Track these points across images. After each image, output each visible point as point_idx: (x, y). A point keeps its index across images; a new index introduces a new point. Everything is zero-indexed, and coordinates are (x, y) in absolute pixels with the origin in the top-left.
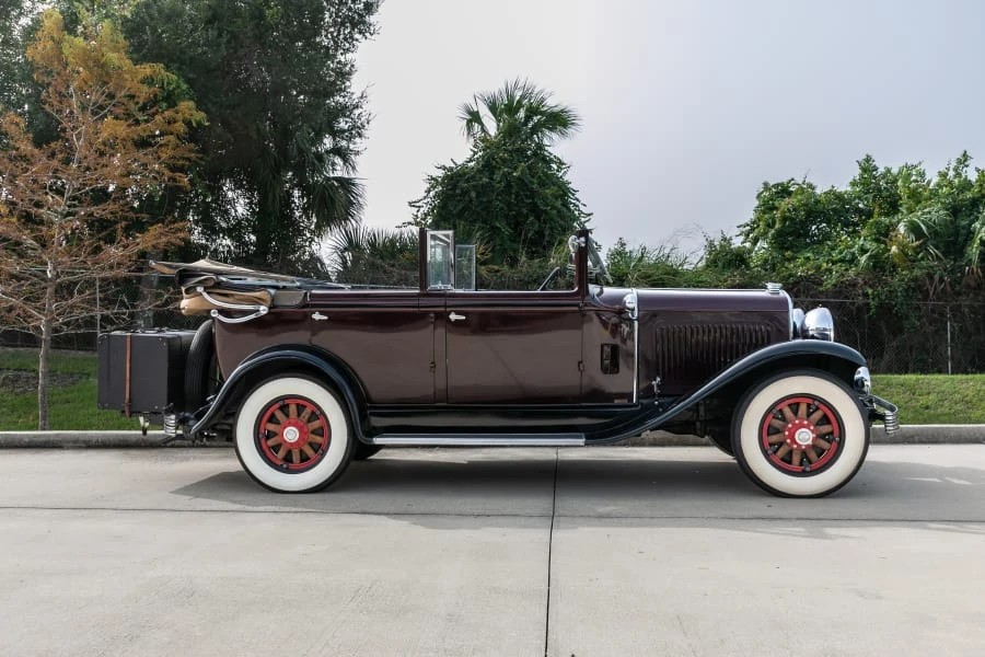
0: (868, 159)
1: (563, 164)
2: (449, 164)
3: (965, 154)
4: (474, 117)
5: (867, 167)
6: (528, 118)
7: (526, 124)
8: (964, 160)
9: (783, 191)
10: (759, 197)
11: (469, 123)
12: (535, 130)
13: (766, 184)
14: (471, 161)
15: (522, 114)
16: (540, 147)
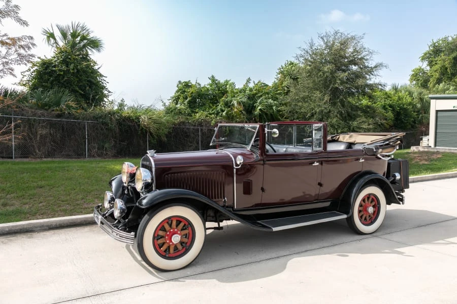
0: (213, 77)
1: (96, 63)
2: (43, 57)
3: (249, 79)
4: (51, 36)
5: (213, 79)
6: (82, 40)
7: (79, 43)
8: (249, 80)
9: (187, 85)
10: (178, 86)
11: (48, 37)
12: (84, 46)
13: (180, 82)
14: (54, 57)
15: (79, 39)
16: (87, 55)
